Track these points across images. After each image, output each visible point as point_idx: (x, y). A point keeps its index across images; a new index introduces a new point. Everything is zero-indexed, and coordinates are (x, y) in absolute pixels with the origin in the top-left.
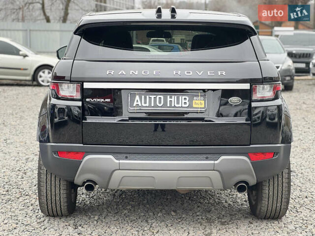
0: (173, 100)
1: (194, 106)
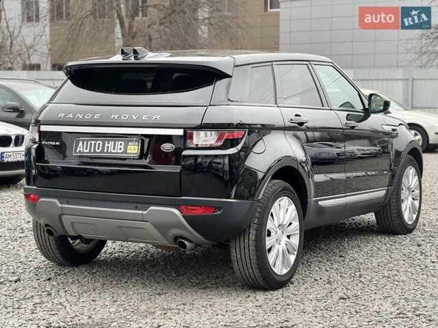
0: (110, 145)
1: (128, 152)
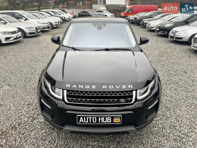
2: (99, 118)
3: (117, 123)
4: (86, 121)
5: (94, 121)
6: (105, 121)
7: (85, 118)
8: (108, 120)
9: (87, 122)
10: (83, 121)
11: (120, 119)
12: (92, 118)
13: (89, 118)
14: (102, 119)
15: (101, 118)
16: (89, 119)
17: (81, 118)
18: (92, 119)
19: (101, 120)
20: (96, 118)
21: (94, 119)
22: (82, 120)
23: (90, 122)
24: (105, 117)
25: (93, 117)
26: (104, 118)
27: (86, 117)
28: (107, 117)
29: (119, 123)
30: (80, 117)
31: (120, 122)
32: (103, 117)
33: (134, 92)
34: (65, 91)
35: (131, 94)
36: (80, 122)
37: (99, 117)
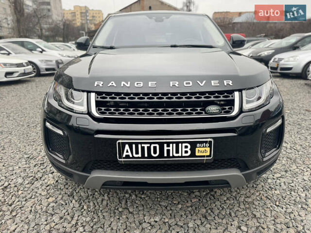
2: (165, 145)
3: (204, 156)
4: (137, 153)
5: (155, 152)
6: (177, 152)
7: (134, 146)
8: (184, 150)
9: (140, 155)
10: (130, 153)
11: (209, 148)
12: (149, 145)
13: (143, 145)
14: (171, 148)
15: (168, 146)
16: (143, 148)
17: (127, 147)
18: (149, 148)
19: (168, 151)
20: (158, 146)
21: (155, 148)
22: (127, 152)
23: (146, 155)
24: (177, 144)
25: (151, 143)
26: (174, 145)
27: (137, 144)
28: (182, 143)
29: (207, 156)
30: (124, 144)
31: (210, 156)
32: (173, 143)
33: (237, 94)
34: (93, 95)
35: (231, 98)
36: (124, 156)
37: (165, 143)
